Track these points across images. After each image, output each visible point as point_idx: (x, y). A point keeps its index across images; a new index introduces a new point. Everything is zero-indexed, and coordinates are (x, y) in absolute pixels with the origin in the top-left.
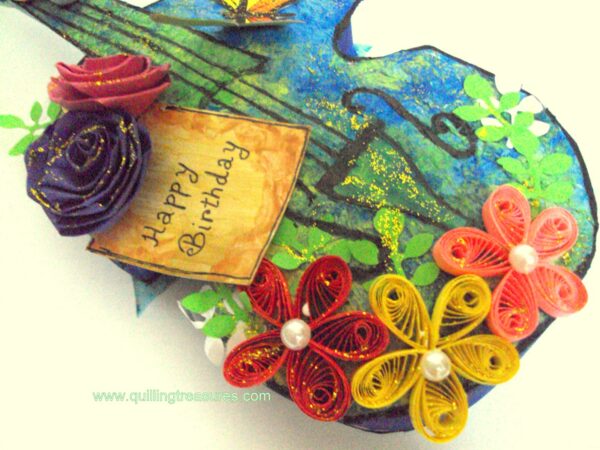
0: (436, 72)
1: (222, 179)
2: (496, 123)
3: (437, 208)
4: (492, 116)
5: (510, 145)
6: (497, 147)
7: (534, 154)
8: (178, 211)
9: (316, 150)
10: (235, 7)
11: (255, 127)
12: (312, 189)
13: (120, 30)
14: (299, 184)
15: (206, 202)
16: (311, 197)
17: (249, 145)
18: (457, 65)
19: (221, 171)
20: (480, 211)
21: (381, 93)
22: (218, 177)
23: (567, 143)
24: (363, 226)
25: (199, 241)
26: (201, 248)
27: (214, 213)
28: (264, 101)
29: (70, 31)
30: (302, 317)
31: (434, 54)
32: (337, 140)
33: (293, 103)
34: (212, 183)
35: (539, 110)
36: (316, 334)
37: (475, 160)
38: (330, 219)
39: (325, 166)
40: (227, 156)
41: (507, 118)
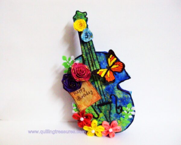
0: (127, 99)
1: (87, 94)
2: (126, 112)
3: (108, 117)
4: (126, 111)
5: (124, 116)
6: (123, 115)
7: (126, 119)
8: (80, 93)
9: (101, 100)
10: (109, 66)
11: (96, 92)
12: (97, 104)
13: (90, 55)
14: (96, 103)
15: (83, 95)
16: (95, 105)
17: (93, 93)
18: (131, 100)
19: (88, 93)
20: (113, 121)
21: (116, 97)
22: (87, 93)
23: (132, 120)
24: (99, 113)
25: (80, 99)
26: (79, 100)
27: (84, 97)
28: (100, 88)
29: (83, 47)
30: (84, 118)
31: (129, 96)
32: (104, 100)
33: (104, 91)
34: (86, 93)
35: (133, 114)
36: (84, 121)
37: (118, 115)
38: (96, 109)
39: (100, 102)
40: (90, 92)
41: (128, 112)
